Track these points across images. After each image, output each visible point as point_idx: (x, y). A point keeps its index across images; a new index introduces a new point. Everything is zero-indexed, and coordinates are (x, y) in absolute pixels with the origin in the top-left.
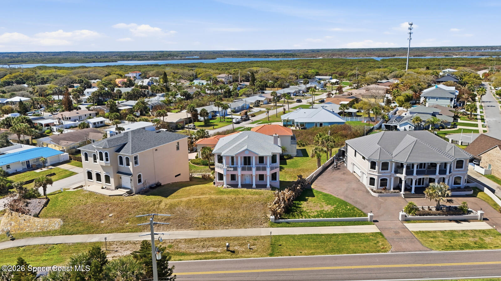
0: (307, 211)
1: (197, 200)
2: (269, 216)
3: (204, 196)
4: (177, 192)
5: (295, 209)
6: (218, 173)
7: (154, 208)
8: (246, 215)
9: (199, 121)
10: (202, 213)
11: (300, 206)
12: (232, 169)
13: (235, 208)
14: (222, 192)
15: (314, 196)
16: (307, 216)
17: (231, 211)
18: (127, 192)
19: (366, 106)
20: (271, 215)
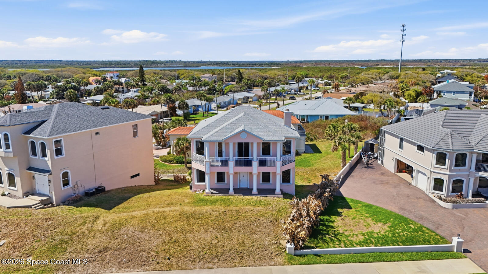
0: (346, 234)
1: (160, 214)
2: (284, 242)
3: (172, 208)
4: (128, 201)
5: (325, 230)
6: (197, 170)
7: (83, 230)
8: (243, 242)
9: (177, 115)
10: (167, 239)
11: (331, 224)
12: (220, 164)
13: (225, 229)
14: (202, 201)
15: (350, 208)
16: (348, 243)
17: (218, 235)
18: (41, 201)
19: (377, 98)
20: (288, 242)
